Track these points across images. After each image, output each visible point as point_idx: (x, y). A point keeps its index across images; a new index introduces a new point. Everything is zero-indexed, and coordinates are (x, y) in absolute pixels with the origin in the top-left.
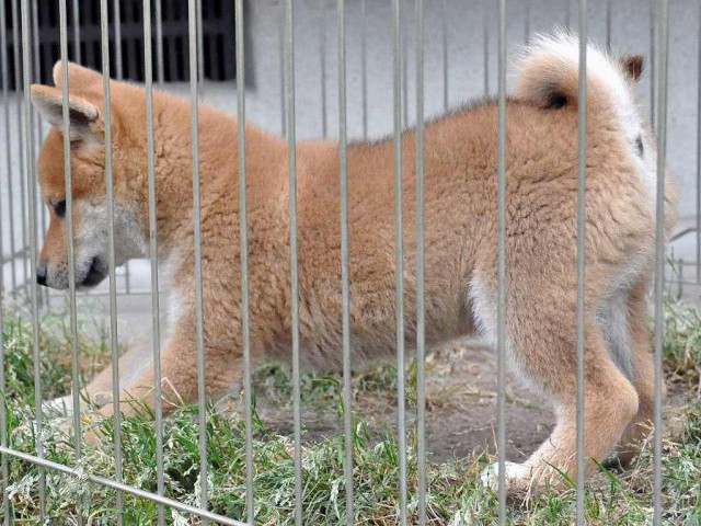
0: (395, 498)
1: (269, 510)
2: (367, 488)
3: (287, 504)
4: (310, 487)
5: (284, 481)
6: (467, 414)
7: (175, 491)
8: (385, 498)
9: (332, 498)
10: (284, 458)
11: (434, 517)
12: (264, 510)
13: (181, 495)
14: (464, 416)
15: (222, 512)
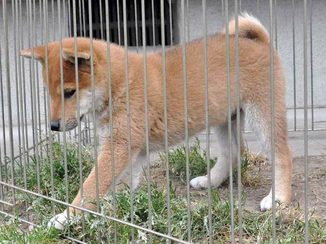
0: (230, 224)
1: (177, 230)
2: (218, 220)
3: (184, 227)
4: (194, 219)
5: (184, 217)
6: (266, 188)
7: (138, 221)
8: (226, 224)
9: (205, 224)
10: (184, 208)
11: (246, 232)
12: (174, 230)
13: (140, 223)
14: (264, 190)
15: (157, 231)
